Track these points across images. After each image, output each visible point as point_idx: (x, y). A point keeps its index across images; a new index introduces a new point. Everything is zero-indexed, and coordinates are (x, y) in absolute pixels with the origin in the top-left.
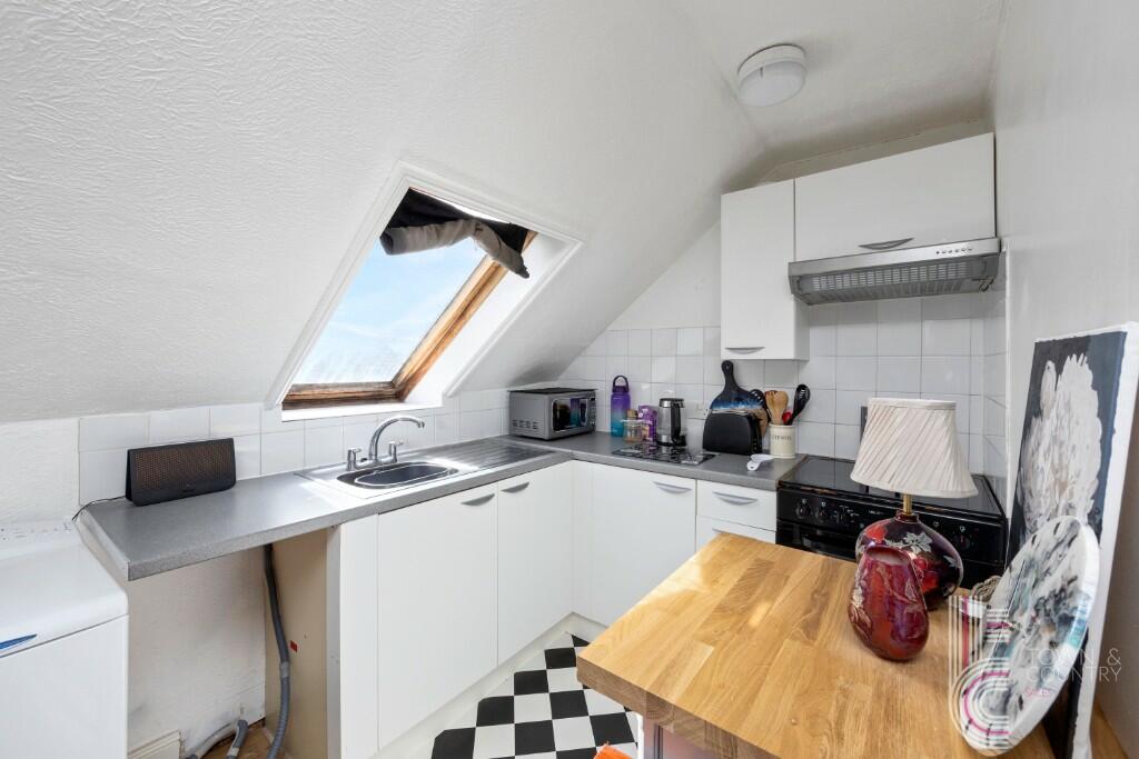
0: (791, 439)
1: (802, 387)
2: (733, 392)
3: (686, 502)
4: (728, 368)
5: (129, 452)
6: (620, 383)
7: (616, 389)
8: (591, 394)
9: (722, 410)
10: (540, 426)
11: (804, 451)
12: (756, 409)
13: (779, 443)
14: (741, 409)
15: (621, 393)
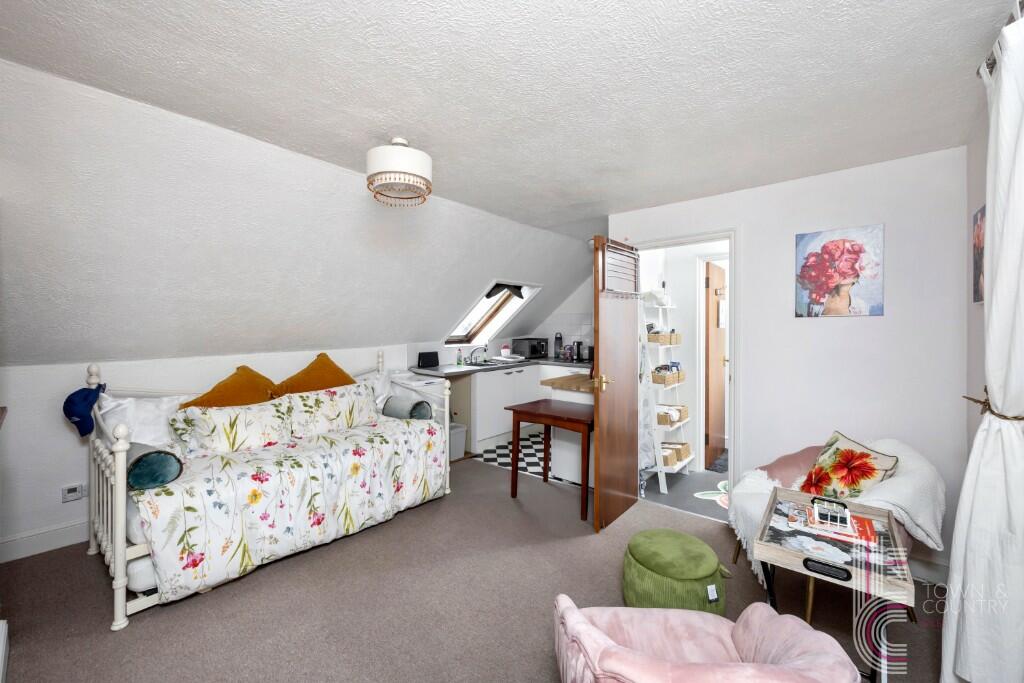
5: (420, 354)
6: (558, 336)
7: (556, 338)
8: (546, 340)
10: (525, 353)
15: (559, 340)
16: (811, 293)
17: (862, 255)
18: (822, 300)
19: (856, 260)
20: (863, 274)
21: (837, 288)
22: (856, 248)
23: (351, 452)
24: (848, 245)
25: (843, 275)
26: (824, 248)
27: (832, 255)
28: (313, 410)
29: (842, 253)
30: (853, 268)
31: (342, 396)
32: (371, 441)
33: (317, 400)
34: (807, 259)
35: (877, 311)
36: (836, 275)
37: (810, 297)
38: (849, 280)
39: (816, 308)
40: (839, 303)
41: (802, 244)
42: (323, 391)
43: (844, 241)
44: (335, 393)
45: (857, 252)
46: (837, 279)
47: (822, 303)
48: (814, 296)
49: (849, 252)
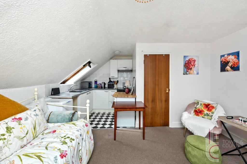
0: (117, 86)
1: (118, 81)
2: (110, 81)
3: (108, 93)
4: (110, 79)
5: (52, 89)
6: (96, 81)
7: (95, 81)
8: (91, 82)
9: (109, 83)
10: (87, 86)
11: (118, 87)
12: (113, 83)
13: (115, 86)
14: (111, 83)
15: (96, 82)
16: (187, 69)
17: (195, 62)
18: (189, 71)
19: (194, 63)
20: (196, 66)
21: (191, 68)
22: (195, 60)
23: (59, 158)
24: (193, 59)
25: (192, 66)
26: (189, 59)
27: (190, 61)
28: (5, 137)
29: (192, 61)
30: (194, 64)
31: (26, 119)
32: (65, 143)
33: (7, 128)
34: (186, 61)
35: (198, 74)
36: (191, 66)
37: (186, 70)
38: (193, 67)
39: (188, 73)
40: (191, 72)
41: (185, 58)
42: (10, 119)
43: (192, 58)
44: (20, 119)
45: (195, 61)
46: (191, 67)
47: (188, 72)
48: (187, 70)
49: (193, 61)
